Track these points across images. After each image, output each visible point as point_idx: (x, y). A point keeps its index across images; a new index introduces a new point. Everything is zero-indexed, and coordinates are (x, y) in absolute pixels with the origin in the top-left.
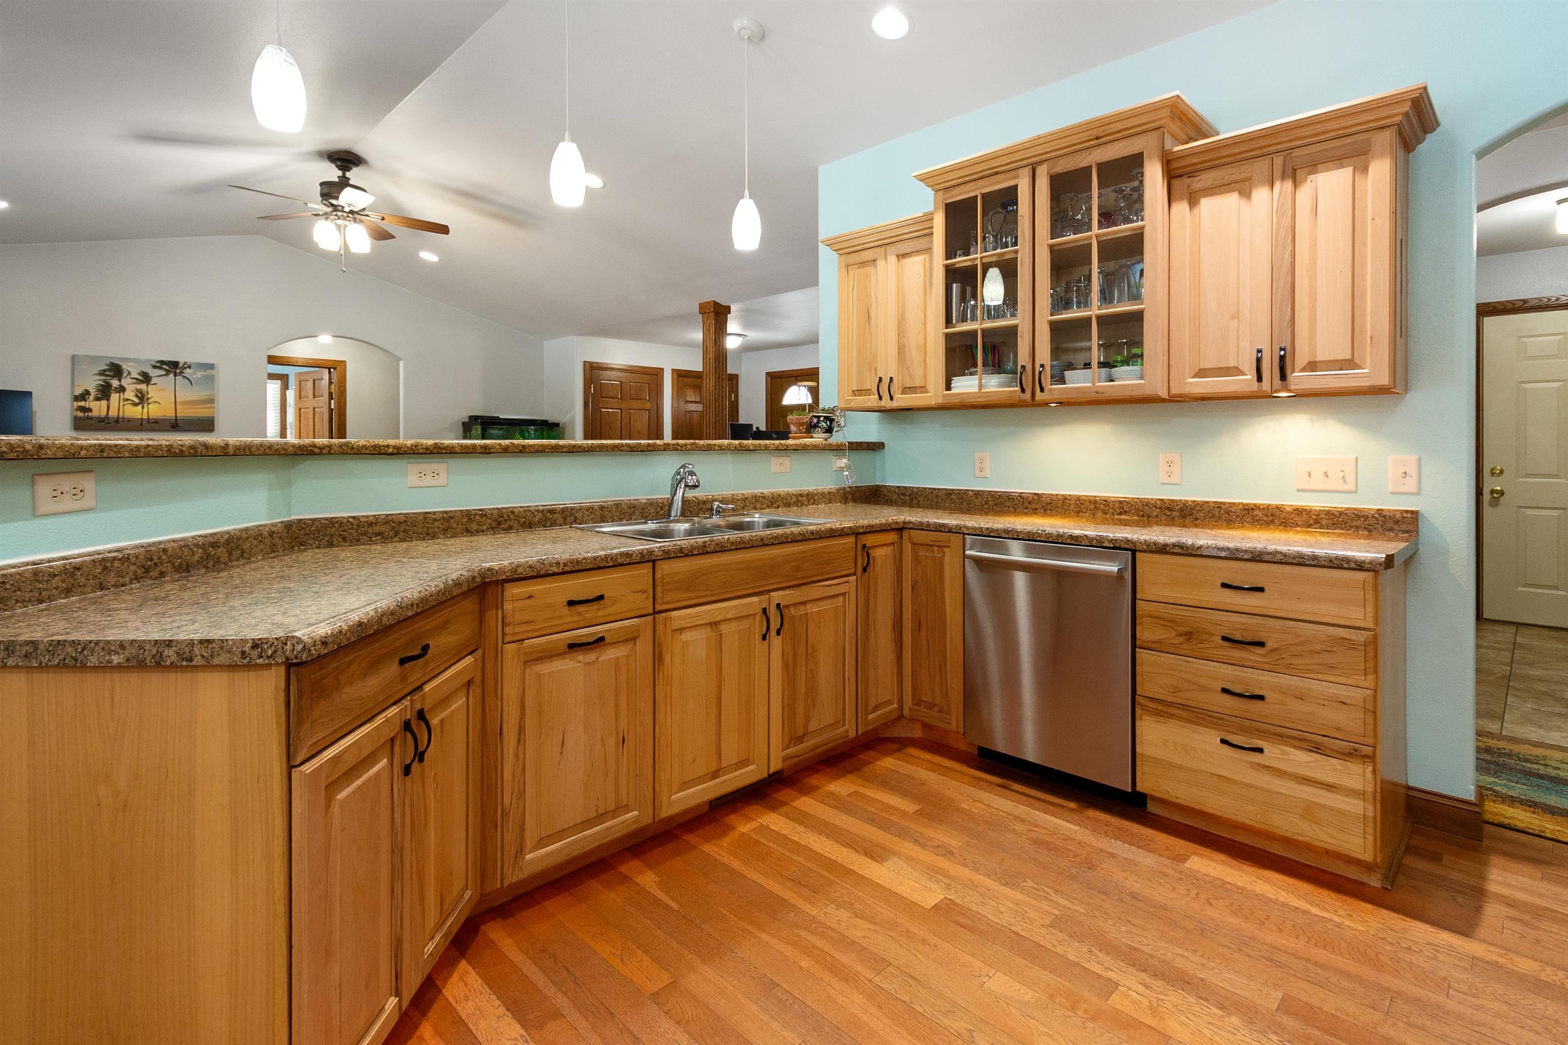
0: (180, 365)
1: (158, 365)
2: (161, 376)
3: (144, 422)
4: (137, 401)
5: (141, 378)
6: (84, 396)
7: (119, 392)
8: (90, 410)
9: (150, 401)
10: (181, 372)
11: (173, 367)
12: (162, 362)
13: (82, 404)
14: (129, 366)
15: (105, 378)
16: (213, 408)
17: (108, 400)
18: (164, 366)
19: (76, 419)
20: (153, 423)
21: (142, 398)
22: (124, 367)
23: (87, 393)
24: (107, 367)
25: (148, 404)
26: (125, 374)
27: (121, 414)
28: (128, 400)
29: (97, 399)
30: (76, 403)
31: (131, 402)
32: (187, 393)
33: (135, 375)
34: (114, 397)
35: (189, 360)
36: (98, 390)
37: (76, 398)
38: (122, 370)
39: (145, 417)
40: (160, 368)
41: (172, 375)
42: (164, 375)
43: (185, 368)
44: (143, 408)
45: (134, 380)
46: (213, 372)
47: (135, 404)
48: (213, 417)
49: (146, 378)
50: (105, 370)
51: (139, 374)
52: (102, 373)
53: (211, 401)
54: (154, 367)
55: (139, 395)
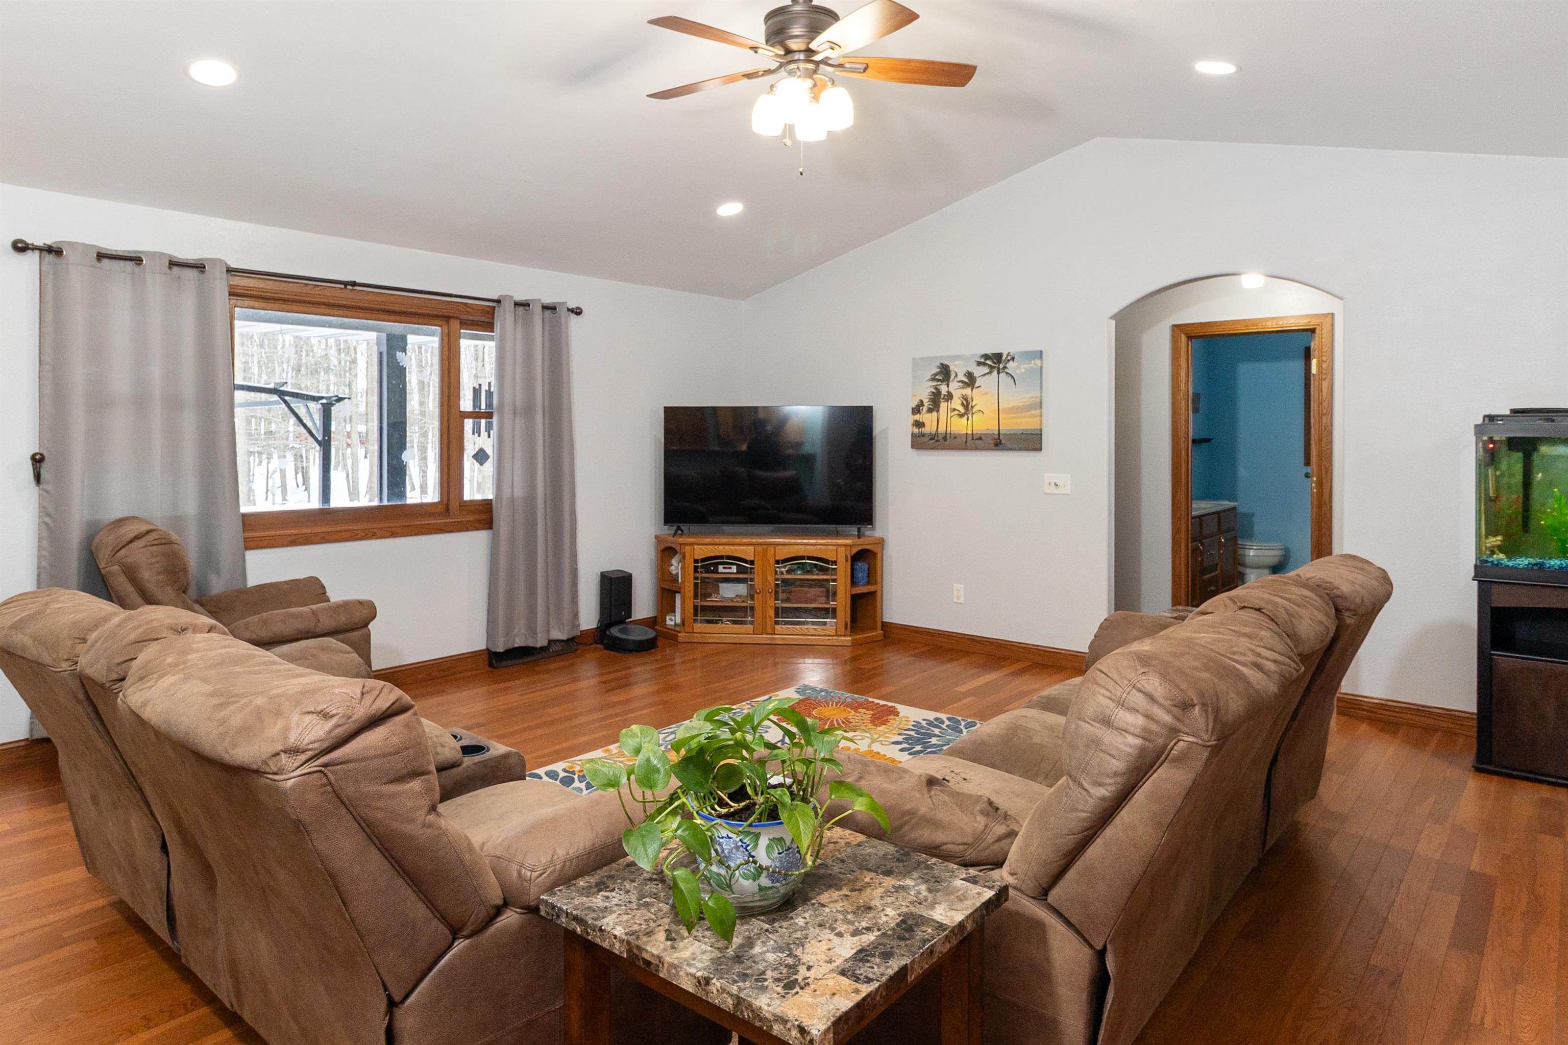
0: (1004, 358)
1: (982, 360)
2: (985, 374)
3: (970, 438)
4: (962, 410)
5: (966, 380)
6: (918, 408)
7: (947, 401)
8: (924, 425)
9: (974, 410)
10: (1005, 367)
11: (996, 361)
12: (986, 357)
13: (917, 417)
14: (957, 366)
15: (936, 383)
16: (1041, 415)
17: (938, 411)
18: (988, 362)
19: (913, 437)
20: (976, 439)
21: (967, 406)
22: (952, 368)
23: (921, 403)
24: (938, 370)
25: (973, 414)
26: (952, 377)
27: (949, 429)
28: (954, 410)
29: (930, 411)
30: (913, 417)
31: (958, 413)
32: (1011, 397)
33: (961, 377)
34: (943, 406)
35: (1013, 350)
36: (930, 399)
37: (913, 411)
38: (950, 372)
39: (970, 432)
40: (985, 364)
41: (995, 372)
42: (988, 373)
43: (1009, 361)
44: (968, 420)
45: (960, 384)
46: (1041, 362)
47: (961, 416)
48: (1042, 429)
49: (971, 380)
50: (936, 375)
51: (965, 375)
52: (933, 378)
53: (1039, 406)
54: (979, 364)
55: (965, 402)
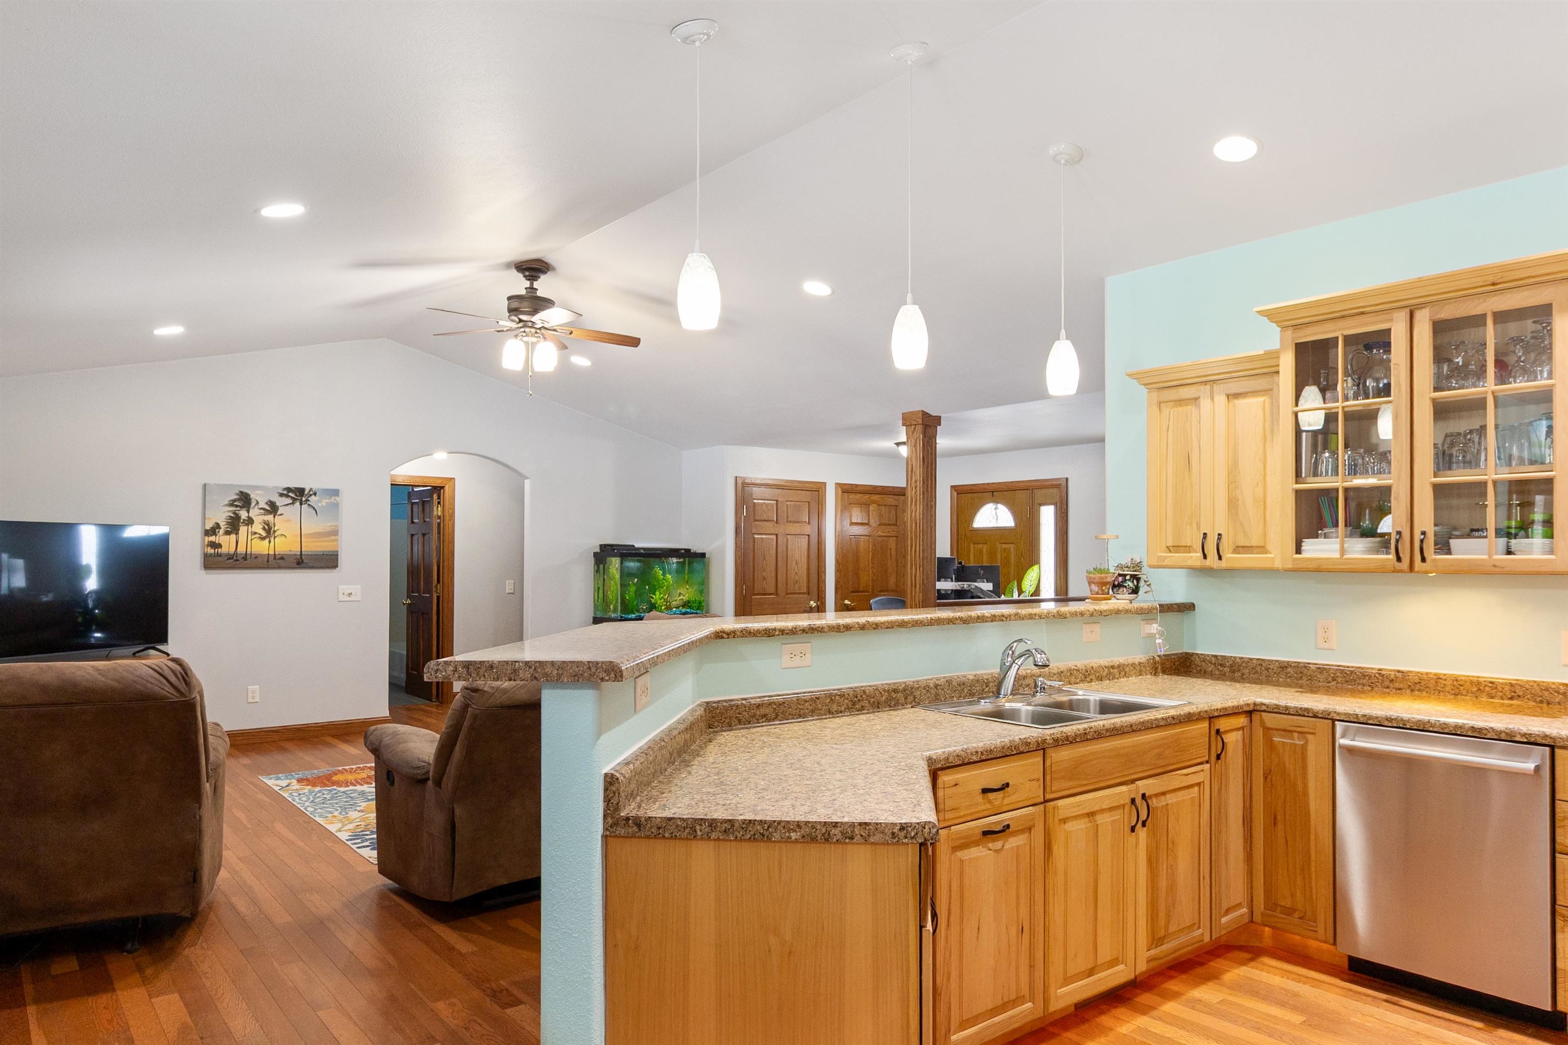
0: (306, 492)
1: (285, 492)
2: (288, 505)
3: (271, 559)
4: (264, 534)
5: (268, 508)
6: (213, 531)
7: (247, 525)
8: (220, 546)
9: (276, 534)
10: (307, 500)
11: (298, 495)
12: (289, 490)
13: (212, 538)
14: (257, 494)
15: (234, 509)
16: (337, 540)
17: (237, 534)
18: (290, 494)
19: (206, 556)
20: (279, 559)
21: (269, 531)
22: (252, 496)
23: (218, 526)
24: (237, 497)
25: (275, 537)
26: (253, 504)
27: (249, 550)
28: (255, 533)
29: (227, 533)
30: (206, 538)
31: (259, 536)
32: (313, 524)
33: (262, 504)
34: (243, 529)
35: (315, 486)
36: (228, 523)
37: (207, 533)
38: (250, 499)
39: (272, 552)
40: (287, 496)
41: (298, 504)
42: (290, 504)
43: (311, 495)
44: (270, 542)
45: (262, 511)
46: (337, 499)
47: (263, 538)
48: (338, 552)
49: (273, 508)
50: (234, 501)
51: (267, 503)
52: (232, 504)
53: (335, 533)
54: (281, 495)
55: (267, 527)
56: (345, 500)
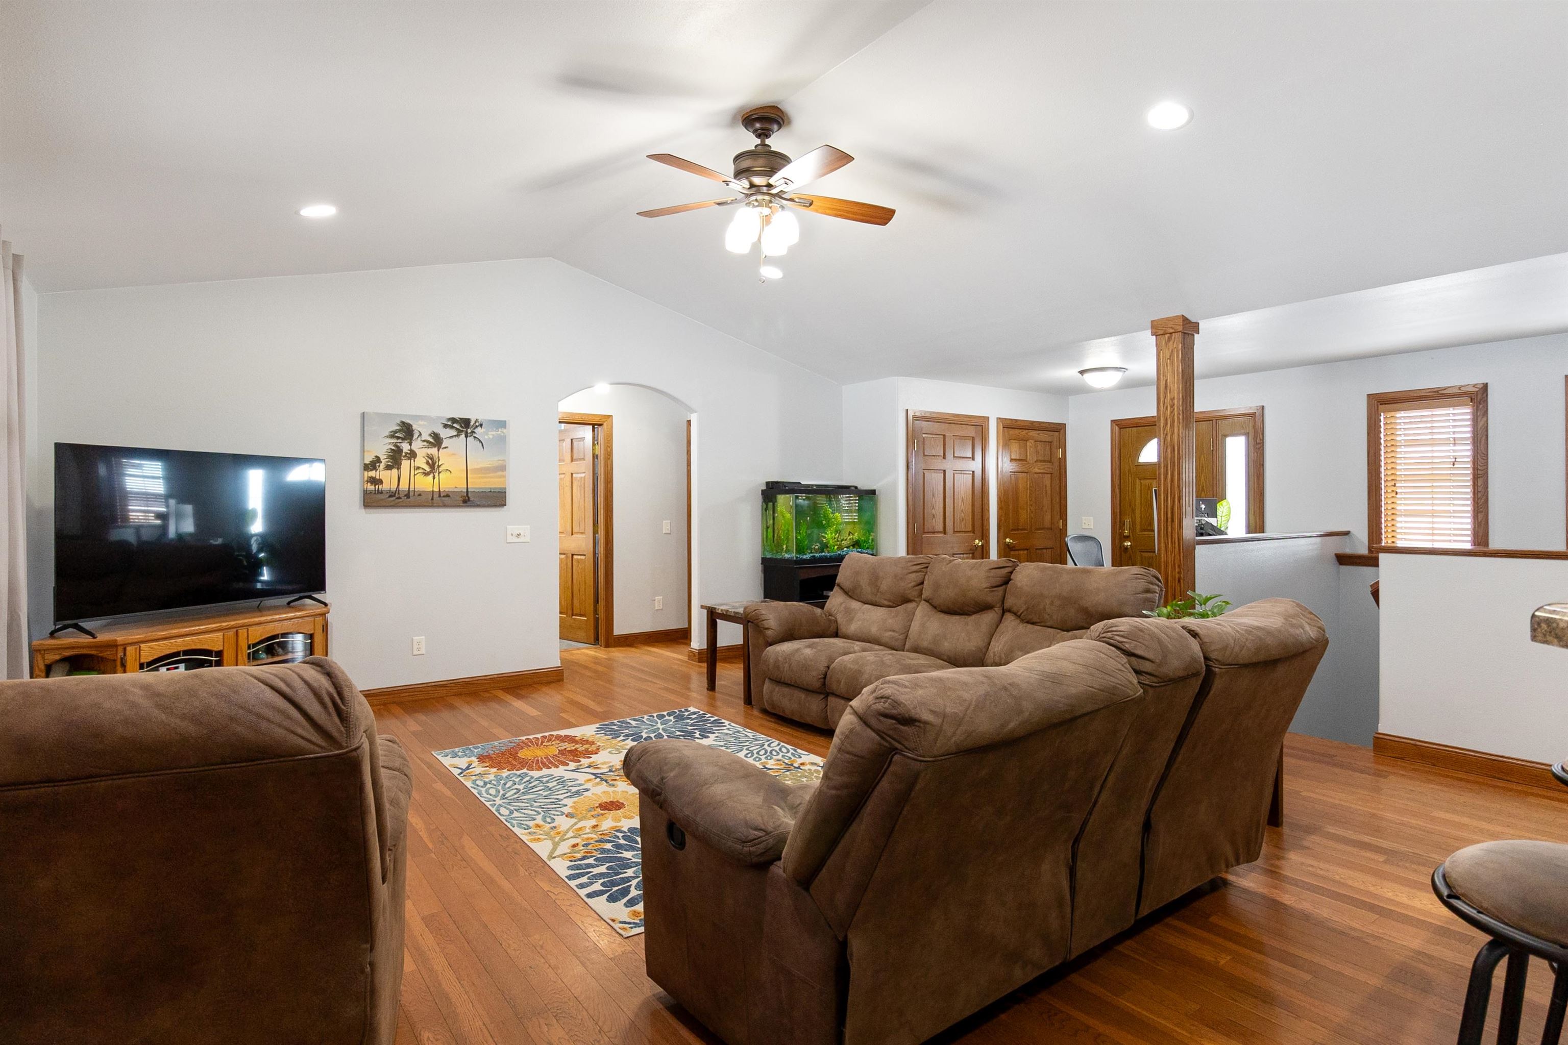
0: (472, 424)
1: (449, 423)
2: (452, 437)
3: (436, 496)
4: (428, 469)
5: (432, 440)
6: (373, 465)
7: (410, 459)
8: (380, 482)
9: (441, 469)
10: (473, 432)
11: (463, 426)
12: (454, 420)
13: (372, 474)
14: (419, 425)
15: (395, 441)
16: (504, 476)
17: (399, 469)
18: (455, 425)
19: (366, 493)
20: (444, 496)
21: (433, 465)
22: (414, 427)
23: (378, 460)
24: (398, 428)
25: (439, 473)
26: (416, 436)
27: (412, 486)
28: (418, 468)
29: (388, 468)
30: (366, 473)
31: (422, 471)
32: (480, 459)
33: (426, 437)
34: (405, 464)
35: (481, 418)
36: (389, 456)
37: (367, 467)
38: (413, 431)
39: (436, 489)
40: (452, 427)
41: (463, 436)
42: (456, 436)
43: (477, 427)
44: (434, 478)
45: (425, 443)
46: (505, 431)
47: (426, 474)
48: (505, 488)
49: (437, 441)
50: (396, 432)
51: (430, 435)
52: (392, 435)
53: (503, 468)
54: (446, 426)
55: (430, 461)
56: (513, 433)
